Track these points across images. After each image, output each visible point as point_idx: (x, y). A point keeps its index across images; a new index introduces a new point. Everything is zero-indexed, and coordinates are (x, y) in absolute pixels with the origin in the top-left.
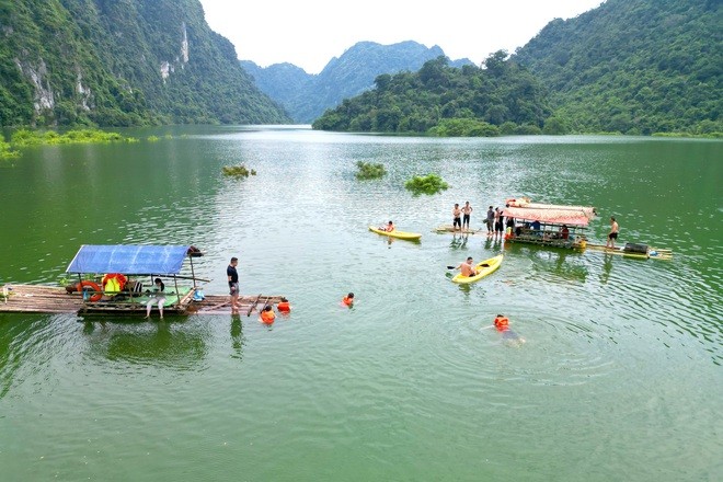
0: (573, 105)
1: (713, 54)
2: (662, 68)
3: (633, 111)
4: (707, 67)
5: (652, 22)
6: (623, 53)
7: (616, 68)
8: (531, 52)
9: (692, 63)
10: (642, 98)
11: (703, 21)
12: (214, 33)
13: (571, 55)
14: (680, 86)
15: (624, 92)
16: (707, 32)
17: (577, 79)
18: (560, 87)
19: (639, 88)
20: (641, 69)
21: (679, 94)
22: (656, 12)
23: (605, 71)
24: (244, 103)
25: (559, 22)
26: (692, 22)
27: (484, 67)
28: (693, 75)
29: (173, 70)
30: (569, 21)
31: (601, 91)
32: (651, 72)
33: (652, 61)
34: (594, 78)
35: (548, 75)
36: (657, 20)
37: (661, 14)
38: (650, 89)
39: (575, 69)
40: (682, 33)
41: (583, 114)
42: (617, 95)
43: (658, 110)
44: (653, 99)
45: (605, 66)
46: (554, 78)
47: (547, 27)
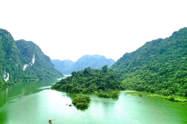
0: (129, 79)
1: (163, 67)
2: (151, 69)
3: (144, 83)
4: (162, 71)
5: (147, 56)
6: (141, 64)
7: (140, 68)
8: (121, 61)
9: (158, 69)
10: (146, 79)
11: (160, 57)
12: (45, 55)
13: (129, 63)
14: (156, 76)
15: (141, 76)
16: (161, 60)
17: (130, 70)
18: (127, 72)
19: (145, 76)
20: (145, 69)
21: (156, 79)
22: (148, 53)
23: (137, 69)
24: (48, 73)
25: (127, 53)
26: (157, 57)
27: (102, 69)
28: (159, 73)
29: (28, 66)
30: (130, 53)
31: (136, 75)
32: (148, 71)
33: (148, 67)
34: (135, 70)
35: (124, 68)
36: (149, 55)
37: (149, 54)
38: (148, 77)
39: (130, 67)
40: (155, 60)
41: (131, 83)
42: (140, 77)
43: (150, 83)
44: (149, 80)
45: (137, 67)
46: (125, 69)
47: (124, 55)
